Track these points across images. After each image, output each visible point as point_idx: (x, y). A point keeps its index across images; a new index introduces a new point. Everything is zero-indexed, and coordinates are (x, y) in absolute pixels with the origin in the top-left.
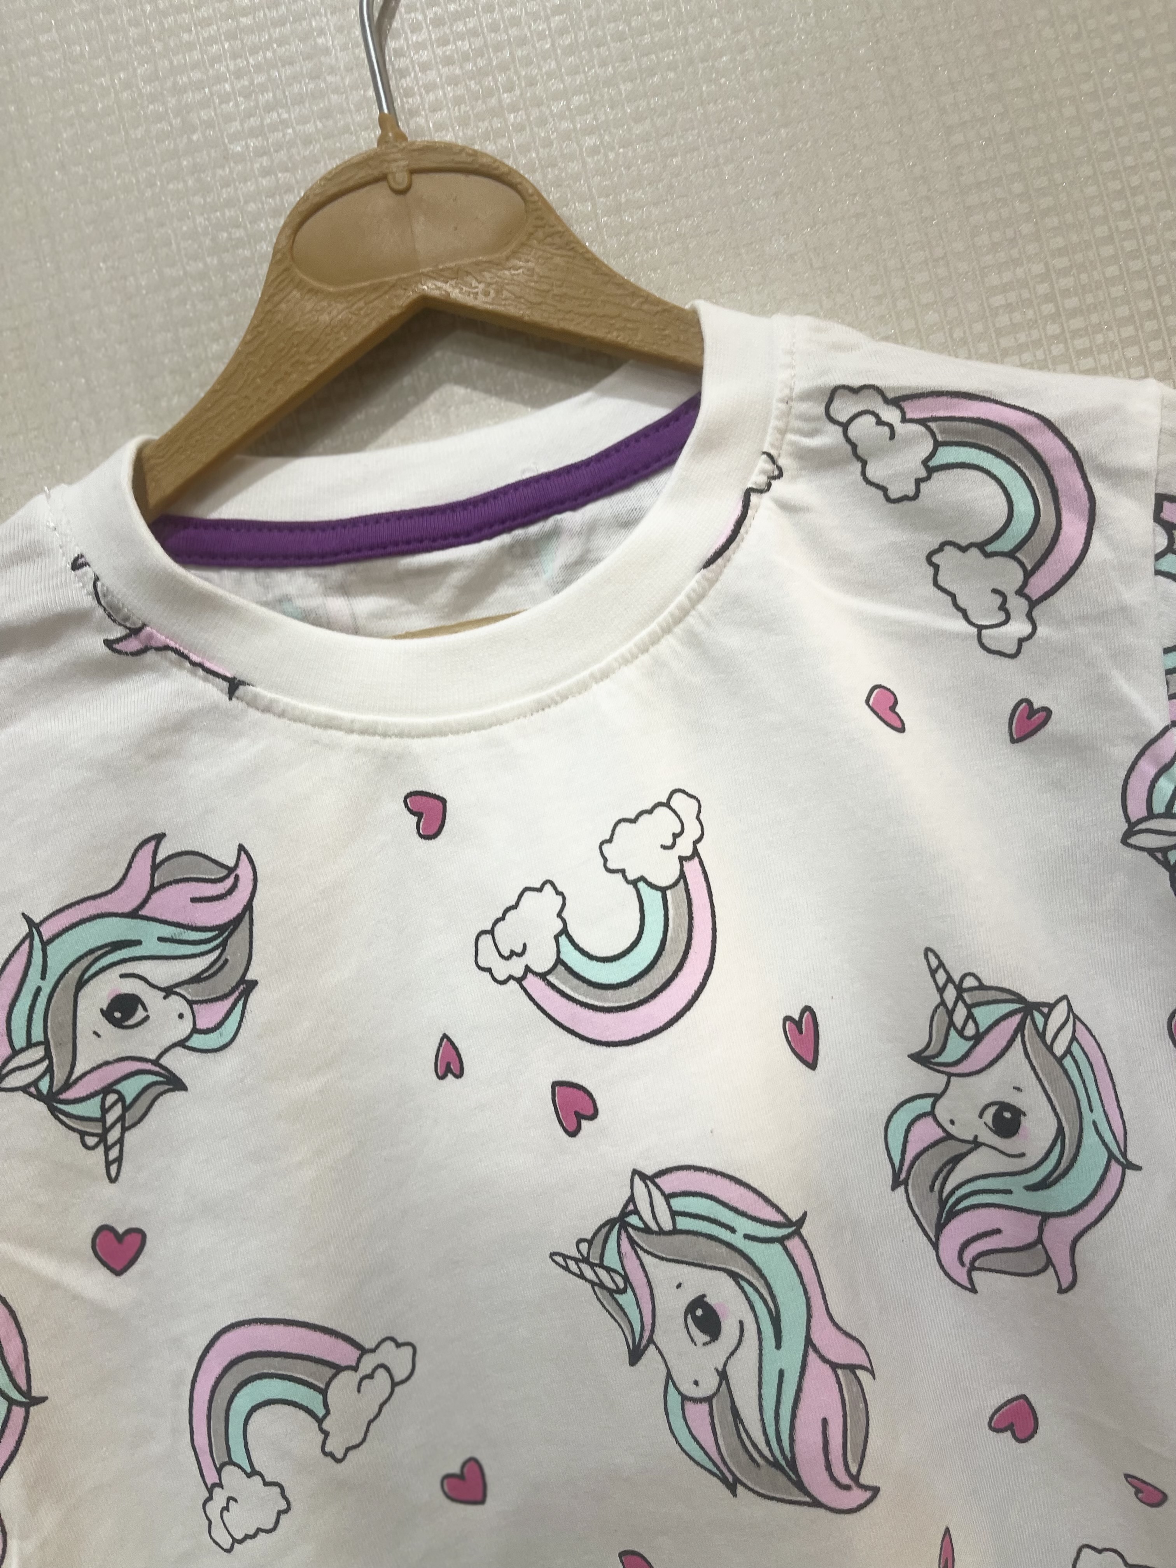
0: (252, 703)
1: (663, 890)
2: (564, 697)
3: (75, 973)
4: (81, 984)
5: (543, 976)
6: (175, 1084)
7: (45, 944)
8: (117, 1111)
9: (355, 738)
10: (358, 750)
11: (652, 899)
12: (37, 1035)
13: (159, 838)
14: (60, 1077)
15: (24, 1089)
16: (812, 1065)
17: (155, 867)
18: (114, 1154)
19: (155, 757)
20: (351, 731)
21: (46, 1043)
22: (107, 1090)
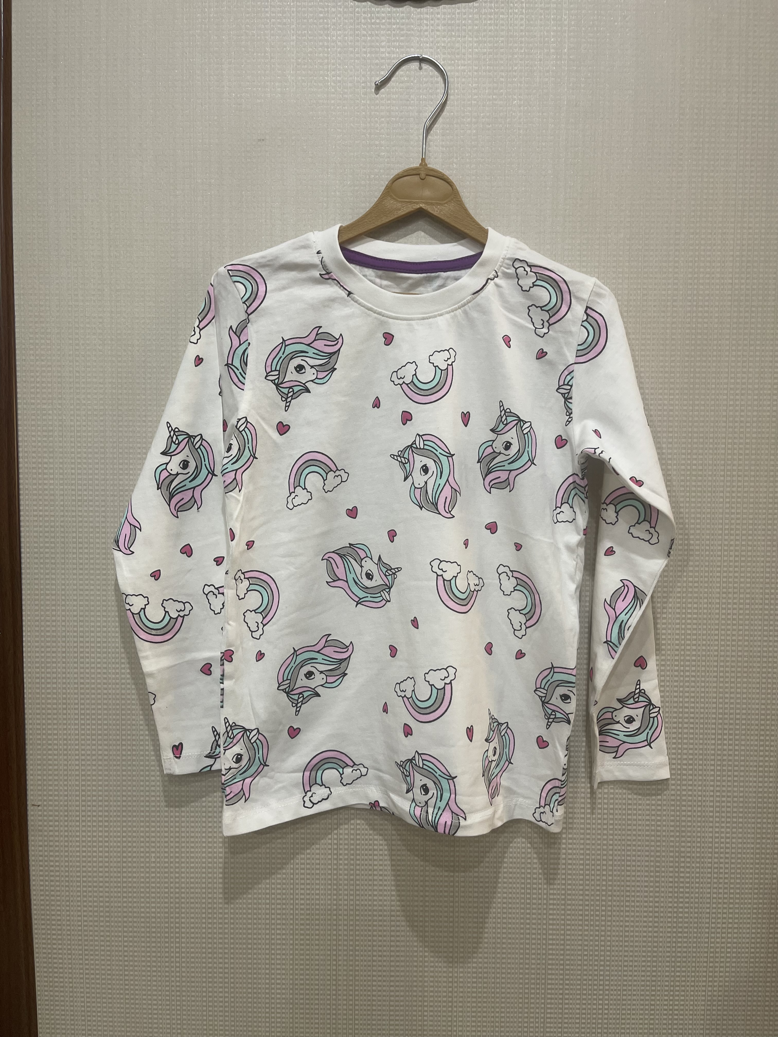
0: (353, 299)
1: (442, 370)
2: (430, 318)
3: (291, 355)
4: (291, 359)
5: (407, 384)
6: (308, 391)
7: (286, 346)
8: (292, 394)
9: (376, 315)
10: (376, 318)
11: (439, 372)
12: (278, 368)
13: (320, 327)
14: (280, 381)
15: (272, 381)
16: (466, 426)
17: (317, 334)
18: (288, 404)
19: (324, 306)
20: (375, 313)
21: (279, 371)
22: (290, 388)
